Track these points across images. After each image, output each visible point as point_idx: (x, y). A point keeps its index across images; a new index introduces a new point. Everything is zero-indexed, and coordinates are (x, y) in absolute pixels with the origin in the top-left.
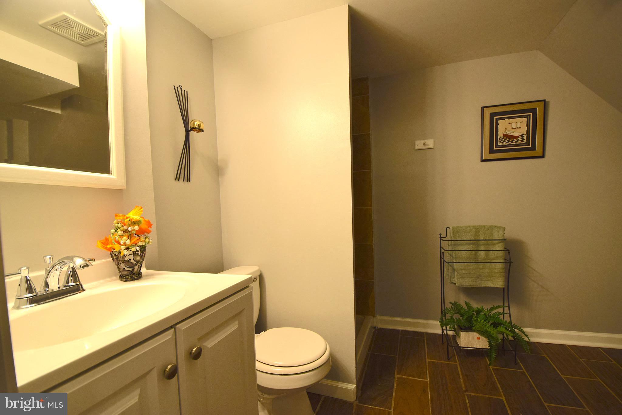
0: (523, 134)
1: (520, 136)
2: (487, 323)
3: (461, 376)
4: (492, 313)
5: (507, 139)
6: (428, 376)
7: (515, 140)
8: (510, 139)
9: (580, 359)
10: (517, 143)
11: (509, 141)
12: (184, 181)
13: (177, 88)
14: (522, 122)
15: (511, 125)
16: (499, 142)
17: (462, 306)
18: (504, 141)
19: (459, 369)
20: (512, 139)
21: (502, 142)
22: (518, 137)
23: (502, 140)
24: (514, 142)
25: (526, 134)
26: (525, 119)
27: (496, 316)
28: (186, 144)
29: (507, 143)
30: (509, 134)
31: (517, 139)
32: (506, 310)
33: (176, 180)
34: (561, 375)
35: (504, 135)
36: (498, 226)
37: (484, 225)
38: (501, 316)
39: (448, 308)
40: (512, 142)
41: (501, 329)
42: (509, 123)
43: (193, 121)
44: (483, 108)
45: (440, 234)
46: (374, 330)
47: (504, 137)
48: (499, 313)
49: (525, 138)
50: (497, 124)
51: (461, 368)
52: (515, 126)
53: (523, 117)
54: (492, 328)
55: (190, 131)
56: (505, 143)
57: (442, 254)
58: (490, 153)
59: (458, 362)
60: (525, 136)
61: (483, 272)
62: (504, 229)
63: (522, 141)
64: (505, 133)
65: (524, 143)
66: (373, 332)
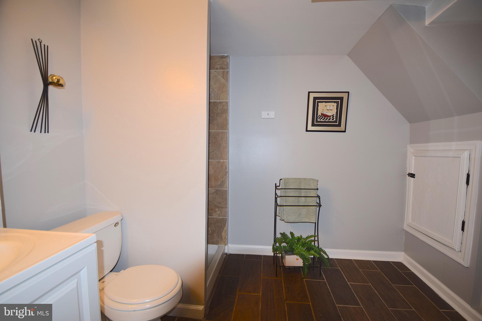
0: (334, 115)
1: (332, 115)
2: (303, 248)
3: (284, 289)
4: (307, 241)
5: (324, 117)
6: (261, 290)
7: (328, 118)
8: (325, 117)
9: (360, 270)
10: (329, 120)
11: (324, 118)
12: (41, 132)
13: (36, 41)
14: (333, 106)
15: (327, 107)
16: (318, 119)
17: (288, 236)
18: (321, 118)
19: (283, 283)
20: (327, 118)
21: (320, 119)
22: (330, 116)
23: (320, 117)
24: (328, 119)
25: (335, 115)
26: (336, 104)
27: (310, 243)
28: (44, 96)
29: (323, 119)
30: (325, 114)
31: (330, 118)
32: (316, 239)
33: (31, 131)
34: (348, 282)
35: (322, 114)
36: (314, 179)
37: (305, 178)
38: (313, 243)
39: (279, 238)
40: (326, 119)
41: (312, 252)
42: (325, 106)
43: (52, 76)
44: (309, 93)
45: (276, 184)
46: (225, 256)
47: (321, 115)
48: (311, 240)
49: (335, 117)
50: (318, 106)
51: (284, 283)
52: (329, 108)
53: (335, 102)
54: (306, 252)
55: (49, 85)
56: (322, 120)
57: (276, 199)
58: (312, 126)
59: (283, 278)
60: (335, 116)
61: (303, 212)
62: (318, 181)
63: (333, 119)
64: (323, 113)
65: (334, 121)
66: (224, 257)
